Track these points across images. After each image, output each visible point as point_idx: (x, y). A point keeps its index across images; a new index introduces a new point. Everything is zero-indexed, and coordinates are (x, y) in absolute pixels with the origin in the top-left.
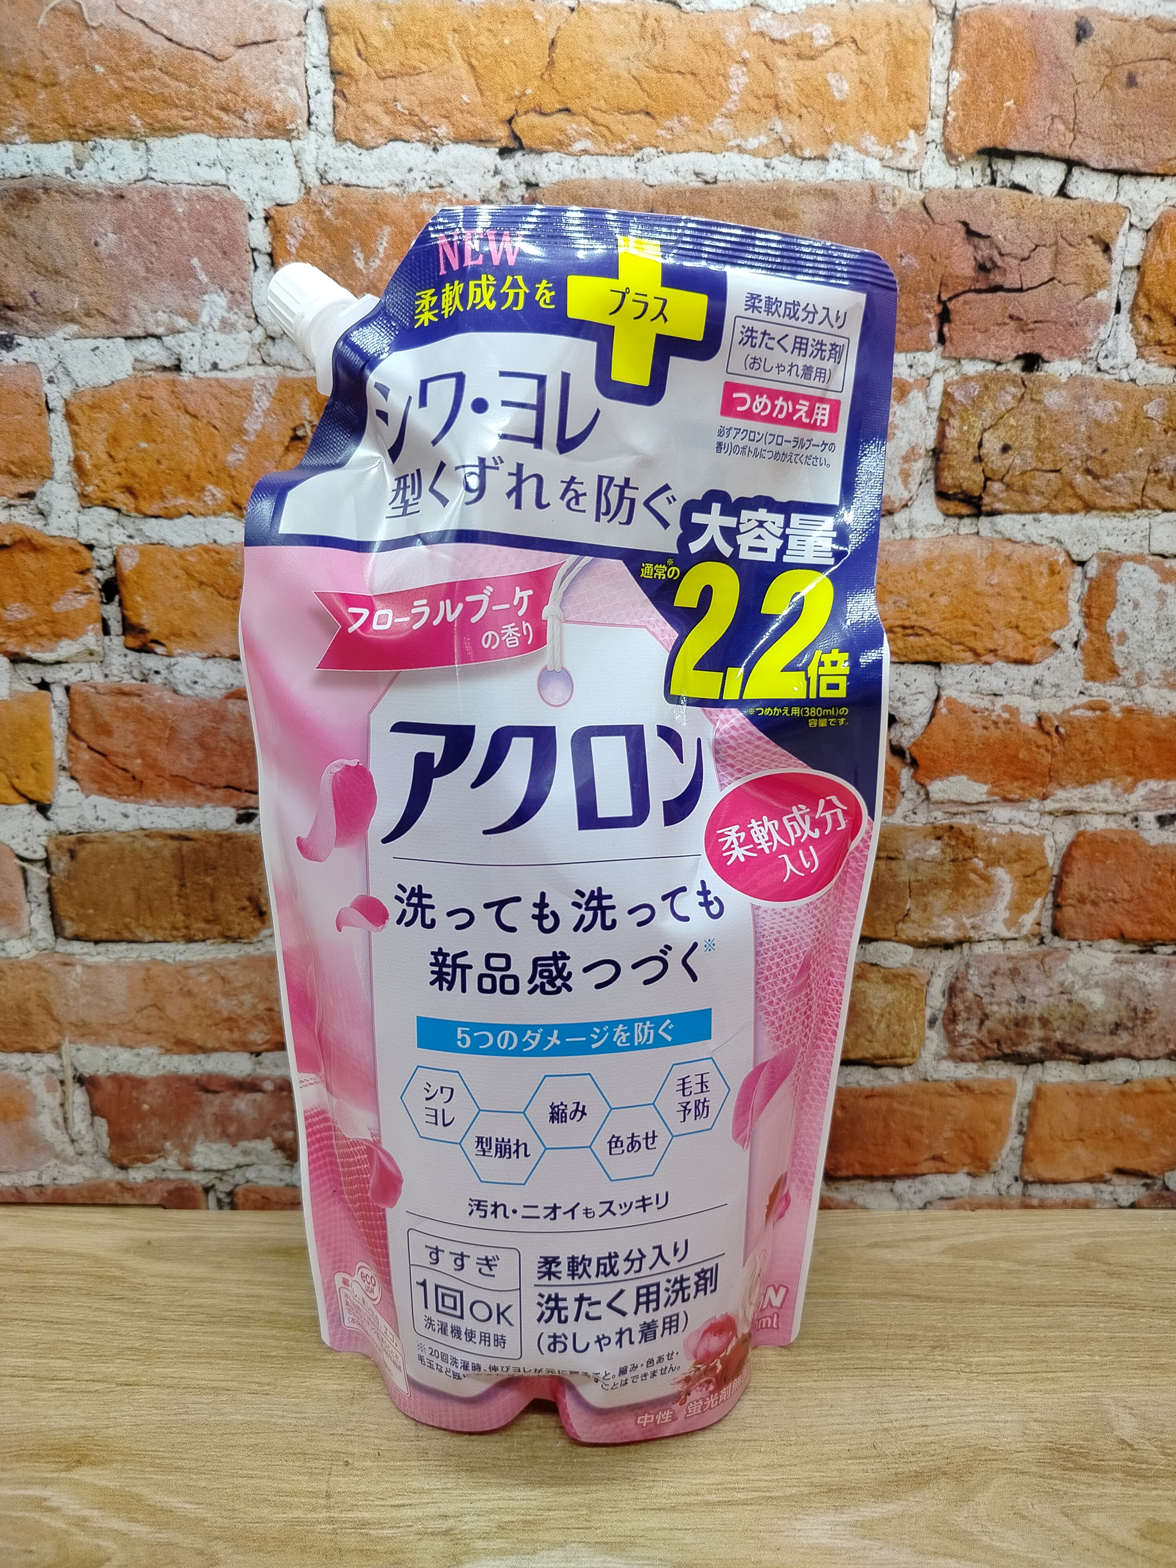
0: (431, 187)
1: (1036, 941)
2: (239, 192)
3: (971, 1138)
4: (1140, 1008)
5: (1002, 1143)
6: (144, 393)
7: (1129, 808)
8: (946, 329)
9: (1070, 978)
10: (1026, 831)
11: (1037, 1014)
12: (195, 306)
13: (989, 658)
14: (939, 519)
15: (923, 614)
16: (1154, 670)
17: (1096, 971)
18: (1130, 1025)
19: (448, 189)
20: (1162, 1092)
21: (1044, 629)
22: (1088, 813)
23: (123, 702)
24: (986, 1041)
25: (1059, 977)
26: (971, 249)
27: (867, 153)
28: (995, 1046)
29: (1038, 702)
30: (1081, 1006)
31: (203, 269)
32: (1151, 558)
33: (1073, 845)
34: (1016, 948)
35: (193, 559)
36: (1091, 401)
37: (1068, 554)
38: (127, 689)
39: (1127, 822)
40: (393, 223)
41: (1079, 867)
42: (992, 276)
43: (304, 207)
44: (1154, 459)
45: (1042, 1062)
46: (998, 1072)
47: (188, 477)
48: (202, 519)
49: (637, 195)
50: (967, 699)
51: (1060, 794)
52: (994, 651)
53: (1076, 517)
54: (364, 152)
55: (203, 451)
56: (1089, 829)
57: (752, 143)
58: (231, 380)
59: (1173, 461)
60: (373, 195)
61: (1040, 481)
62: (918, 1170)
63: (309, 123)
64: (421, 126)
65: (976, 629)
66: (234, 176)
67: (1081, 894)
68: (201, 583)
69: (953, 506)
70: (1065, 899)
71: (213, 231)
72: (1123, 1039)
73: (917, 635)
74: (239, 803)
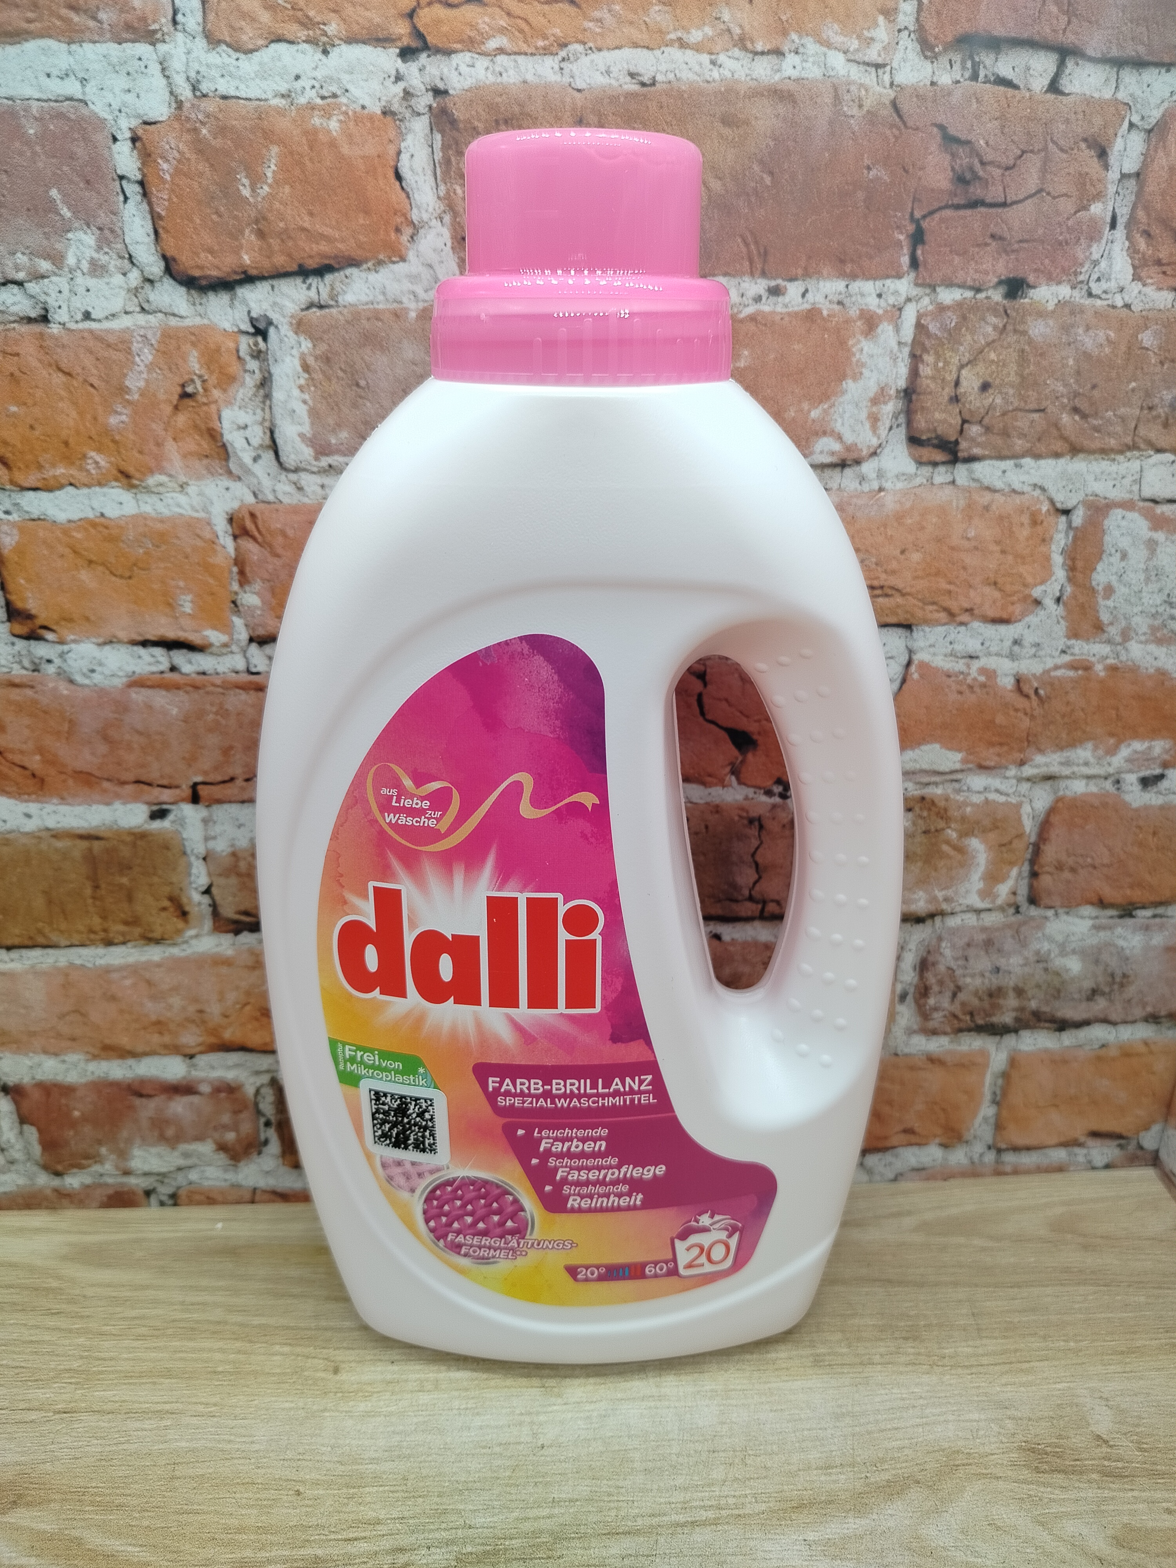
0: (323, 98)
1: (1012, 910)
2: (99, 108)
3: (944, 1110)
4: (1118, 973)
5: (975, 1114)
6: (9, 350)
7: (1111, 770)
8: (919, 252)
9: (1046, 946)
10: (1002, 799)
11: (1012, 984)
12: (58, 246)
13: (965, 618)
14: (910, 467)
15: (894, 572)
16: (1141, 624)
17: (1072, 938)
18: (1107, 990)
19: (343, 100)
20: (1138, 1055)
21: (1025, 585)
22: (1067, 777)
23: (15, 694)
24: (959, 1013)
25: (1035, 946)
26: (948, 157)
27: (828, 45)
28: (968, 1018)
29: (1016, 664)
30: (1058, 974)
31: (64, 202)
32: (1141, 504)
33: (1052, 811)
34: (992, 919)
35: (79, 535)
36: (1080, 331)
37: (1052, 502)
38: (17, 681)
39: (1108, 785)
40: (281, 142)
41: (1057, 833)
42: (971, 189)
43: (177, 125)
44: (1148, 394)
45: (1016, 1031)
46: (973, 1043)
47: (66, 444)
48: (85, 491)
49: (563, 102)
50: (940, 662)
51: (1039, 759)
52: (969, 611)
53: (1062, 462)
54: (242, 56)
55: (81, 414)
56: (1068, 793)
57: (695, 36)
58: (107, 331)
59: (1168, 396)
60: (256, 109)
61: (1023, 422)
62: (888, 1144)
63: (175, 22)
64: (307, 23)
65: (952, 587)
66: (91, 88)
67: (1059, 862)
68: (91, 562)
69: (927, 453)
70: (1042, 866)
71: (72, 157)
72: (1100, 1005)
73: (887, 595)
74: (151, 798)
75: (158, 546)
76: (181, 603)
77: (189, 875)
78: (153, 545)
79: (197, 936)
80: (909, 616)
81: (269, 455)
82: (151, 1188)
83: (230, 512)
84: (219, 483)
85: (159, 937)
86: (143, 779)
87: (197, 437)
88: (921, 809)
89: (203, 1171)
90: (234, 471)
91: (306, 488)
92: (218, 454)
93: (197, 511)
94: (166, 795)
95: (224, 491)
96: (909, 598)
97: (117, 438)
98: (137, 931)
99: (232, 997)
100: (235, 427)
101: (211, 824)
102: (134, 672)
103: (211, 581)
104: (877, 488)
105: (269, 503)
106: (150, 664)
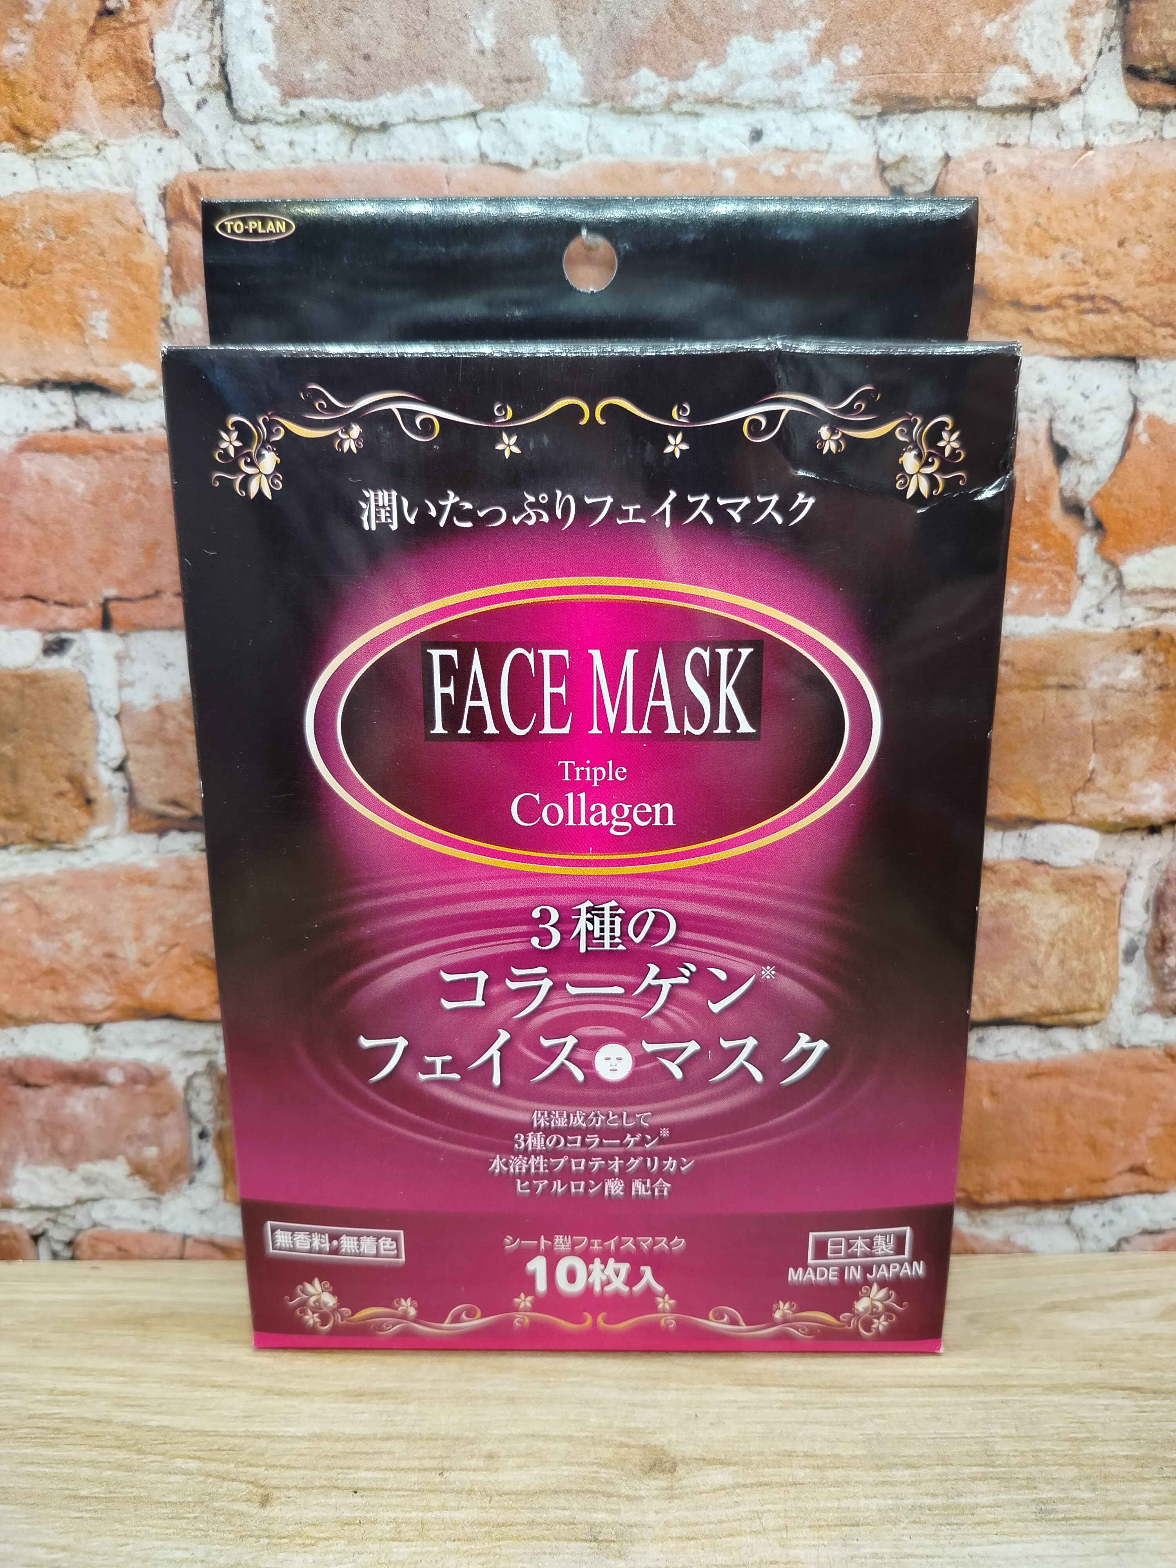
75: (64, 239)
76: (92, 322)
77: (97, 741)
78: (57, 237)
79: (106, 837)
80: (1131, 343)
81: (219, 98)
82: (40, 1230)
83: (163, 184)
84: (149, 141)
85: (54, 839)
86: (35, 593)
87: (120, 74)
88: (1155, 650)
89: (112, 1208)
90: (168, 124)
91: (267, 146)
92: (148, 98)
93: (118, 184)
94: (66, 617)
95: (155, 153)
96: (1133, 315)
97: (12, 77)
98: (24, 827)
99: (154, 932)
100: (173, 57)
101: (127, 662)
102: (26, 429)
103: (135, 288)
104: (1082, 144)
105: (216, 170)
106: (48, 416)
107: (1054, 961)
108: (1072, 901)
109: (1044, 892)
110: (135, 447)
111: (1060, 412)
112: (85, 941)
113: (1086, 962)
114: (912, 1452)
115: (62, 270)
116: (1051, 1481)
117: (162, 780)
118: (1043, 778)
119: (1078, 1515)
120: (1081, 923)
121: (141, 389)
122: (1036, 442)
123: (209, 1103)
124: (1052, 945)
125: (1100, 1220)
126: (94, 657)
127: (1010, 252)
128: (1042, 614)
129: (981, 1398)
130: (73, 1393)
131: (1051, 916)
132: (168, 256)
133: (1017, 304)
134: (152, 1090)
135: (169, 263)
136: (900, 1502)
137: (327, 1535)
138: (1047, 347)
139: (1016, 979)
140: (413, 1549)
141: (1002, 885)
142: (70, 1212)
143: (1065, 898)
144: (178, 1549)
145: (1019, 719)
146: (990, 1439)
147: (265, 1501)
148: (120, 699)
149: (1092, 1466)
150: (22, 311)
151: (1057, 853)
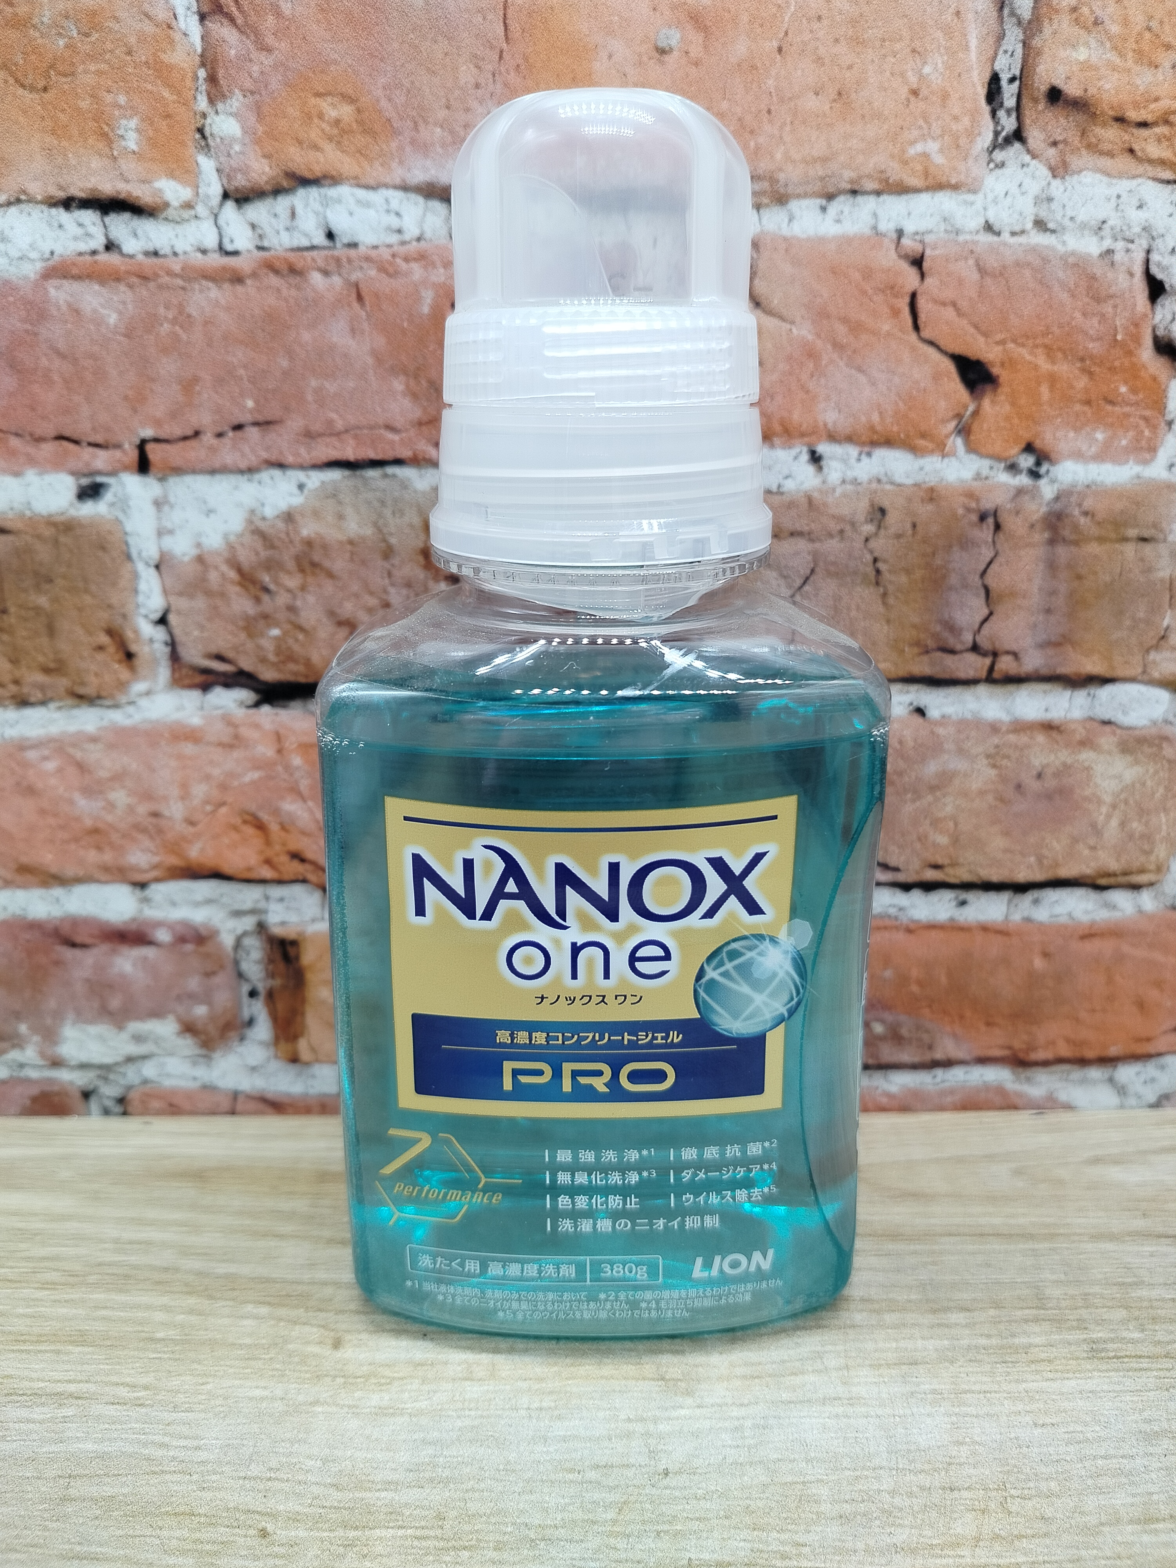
107: (1114, 823)
108: (1137, 762)
109: (1110, 753)
110: (170, 273)
111: (1159, 243)
112: (129, 800)
113: (1147, 824)
114: (965, 1296)
115: (86, 72)
116: (1100, 1322)
117: (206, 634)
118: (1116, 635)
119: (1128, 1353)
120: (1144, 784)
121: (175, 209)
122: (1131, 275)
123: (258, 962)
124: (1114, 806)
125: (1143, 1078)
126: (131, 503)
127: (1118, 60)
128: (1126, 462)
129: (1030, 1245)
130: (140, 1243)
131: (1115, 777)
132: (202, 56)
133: (1120, 120)
134: (202, 949)
135: (203, 65)
136: (956, 1342)
137: (401, 1375)
138: (1149, 168)
139: (1075, 840)
140: (486, 1388)
141: (1067, 745)
142: (122, 1070)
143: (1129, 758)
144: (257, 1387)
145: (1095, 573)
146: (1040, 1284)
147: (337, 1344)
148: (160, 548)
149: (1140, 1309)
150: (43, 118)
151: (1125, 713)
